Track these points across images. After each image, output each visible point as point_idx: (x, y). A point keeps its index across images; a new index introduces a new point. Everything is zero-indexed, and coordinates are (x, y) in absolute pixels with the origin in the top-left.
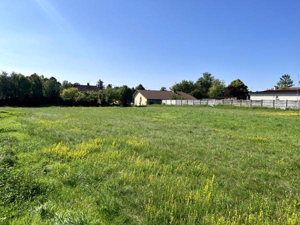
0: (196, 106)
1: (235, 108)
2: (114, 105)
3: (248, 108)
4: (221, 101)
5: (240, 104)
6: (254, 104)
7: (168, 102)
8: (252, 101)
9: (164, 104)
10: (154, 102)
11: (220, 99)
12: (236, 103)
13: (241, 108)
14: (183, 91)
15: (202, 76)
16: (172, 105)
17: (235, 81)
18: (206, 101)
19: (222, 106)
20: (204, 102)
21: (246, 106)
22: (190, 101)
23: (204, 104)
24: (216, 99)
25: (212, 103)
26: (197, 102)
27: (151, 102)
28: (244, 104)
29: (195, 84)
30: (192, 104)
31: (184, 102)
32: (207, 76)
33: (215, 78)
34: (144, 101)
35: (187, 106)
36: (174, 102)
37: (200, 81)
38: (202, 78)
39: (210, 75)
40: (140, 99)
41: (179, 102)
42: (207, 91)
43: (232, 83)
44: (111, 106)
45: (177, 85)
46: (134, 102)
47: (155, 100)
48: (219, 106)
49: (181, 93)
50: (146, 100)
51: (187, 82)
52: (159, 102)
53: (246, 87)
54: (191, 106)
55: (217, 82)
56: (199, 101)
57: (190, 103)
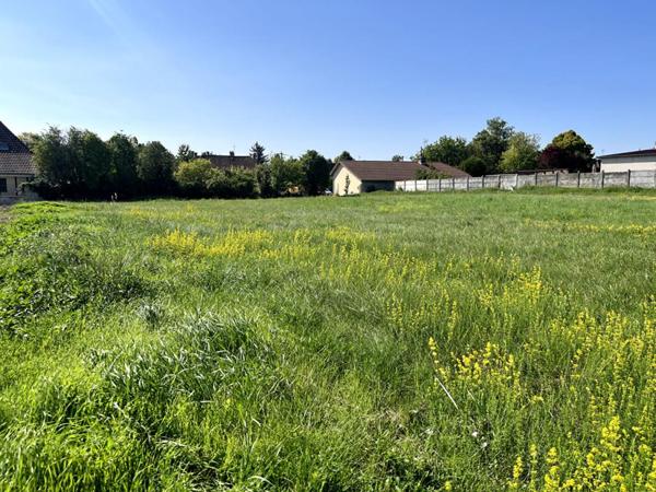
0: (474, 192)
1: (564, 191)
2: (289, 195)
3: (595, 191)
4: (531, 179)
5: (575, 182)
6: (610, 182)
7: (410, 185)
8: (604, 174)
9: (401, 189)
10: (376, 185)
11: (528, 174)
12: (566, 180)
13: (579, 191)
14: (442, 161)
15: (485, 127)
16: (417, 192)
17: (562, 136)
18: (497, 180)
19: (533, 188)
20: (491, 182)
21: (590, 186)
22: (459, 180)
23: (493, 185)
24: (520, 174)
25: (511, 182)
26: (476, 182)
27: (369, 187)
28: (586, 181)
29: (470, 145)
30: (465, 187)
31: (445, 183)
32: (497, 126)
33: (517, 130)
34: (356, 185)
35: (453, 191)
36: (422, 185)
37: (482, 137)
38: (485, 132)
39: (504, 123)
40: (346, 182)
41: (434, 184)
42: (498, 159)
43: (556, 140)
44: (283, 196)
45: (429, 147)
46: (332, 190)
47: (378, 180)
48: (527, 189)
49: (438, 165)
50: (360, 183)
51: (450, 140)
52: (388, 185)
53: (589, 148)
54: (463, 191)
55: (521, 140)
56: (480, 180)
57: (461, 184)
